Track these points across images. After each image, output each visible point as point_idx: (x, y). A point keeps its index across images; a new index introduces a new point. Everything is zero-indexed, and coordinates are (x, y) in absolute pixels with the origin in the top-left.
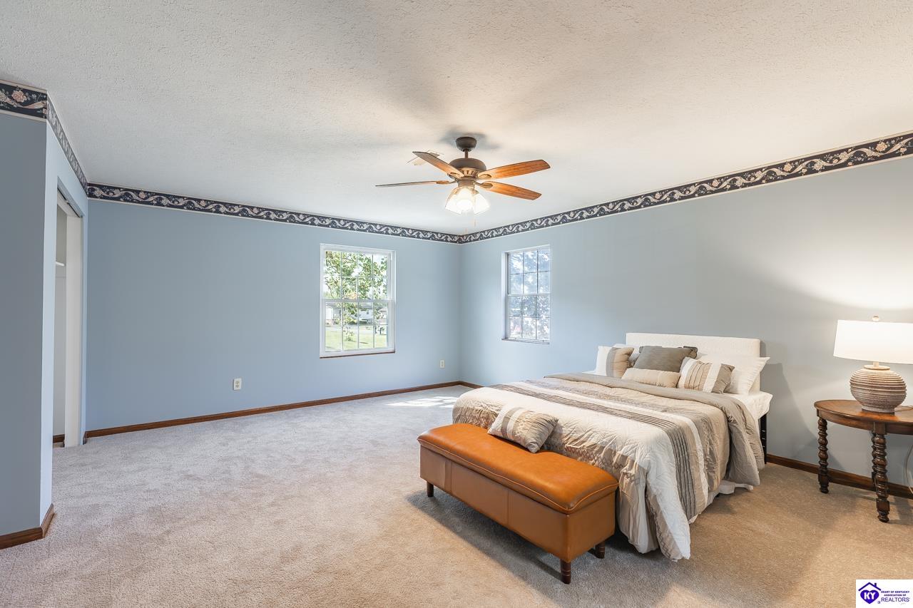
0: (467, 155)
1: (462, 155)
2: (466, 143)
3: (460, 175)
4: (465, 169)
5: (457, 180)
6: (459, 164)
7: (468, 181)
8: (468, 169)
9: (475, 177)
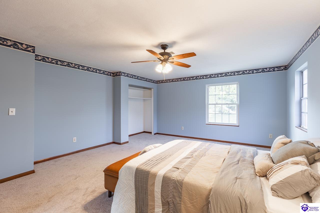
0: (165, 51)
1: (163, 51)
2: (164, 47)
3: (162, 58)
4: (164, 56)
5: (161, 60)
6: (162, 54)
7: (165, 61)
8: (165, 56)
9: (168, 59)
